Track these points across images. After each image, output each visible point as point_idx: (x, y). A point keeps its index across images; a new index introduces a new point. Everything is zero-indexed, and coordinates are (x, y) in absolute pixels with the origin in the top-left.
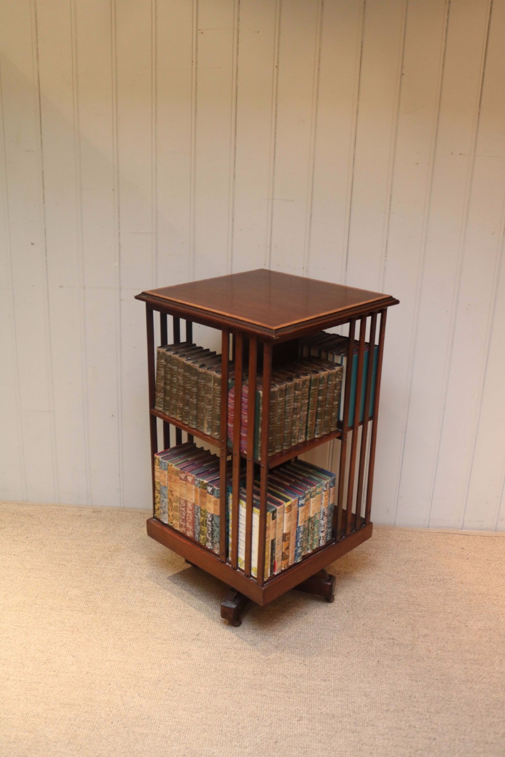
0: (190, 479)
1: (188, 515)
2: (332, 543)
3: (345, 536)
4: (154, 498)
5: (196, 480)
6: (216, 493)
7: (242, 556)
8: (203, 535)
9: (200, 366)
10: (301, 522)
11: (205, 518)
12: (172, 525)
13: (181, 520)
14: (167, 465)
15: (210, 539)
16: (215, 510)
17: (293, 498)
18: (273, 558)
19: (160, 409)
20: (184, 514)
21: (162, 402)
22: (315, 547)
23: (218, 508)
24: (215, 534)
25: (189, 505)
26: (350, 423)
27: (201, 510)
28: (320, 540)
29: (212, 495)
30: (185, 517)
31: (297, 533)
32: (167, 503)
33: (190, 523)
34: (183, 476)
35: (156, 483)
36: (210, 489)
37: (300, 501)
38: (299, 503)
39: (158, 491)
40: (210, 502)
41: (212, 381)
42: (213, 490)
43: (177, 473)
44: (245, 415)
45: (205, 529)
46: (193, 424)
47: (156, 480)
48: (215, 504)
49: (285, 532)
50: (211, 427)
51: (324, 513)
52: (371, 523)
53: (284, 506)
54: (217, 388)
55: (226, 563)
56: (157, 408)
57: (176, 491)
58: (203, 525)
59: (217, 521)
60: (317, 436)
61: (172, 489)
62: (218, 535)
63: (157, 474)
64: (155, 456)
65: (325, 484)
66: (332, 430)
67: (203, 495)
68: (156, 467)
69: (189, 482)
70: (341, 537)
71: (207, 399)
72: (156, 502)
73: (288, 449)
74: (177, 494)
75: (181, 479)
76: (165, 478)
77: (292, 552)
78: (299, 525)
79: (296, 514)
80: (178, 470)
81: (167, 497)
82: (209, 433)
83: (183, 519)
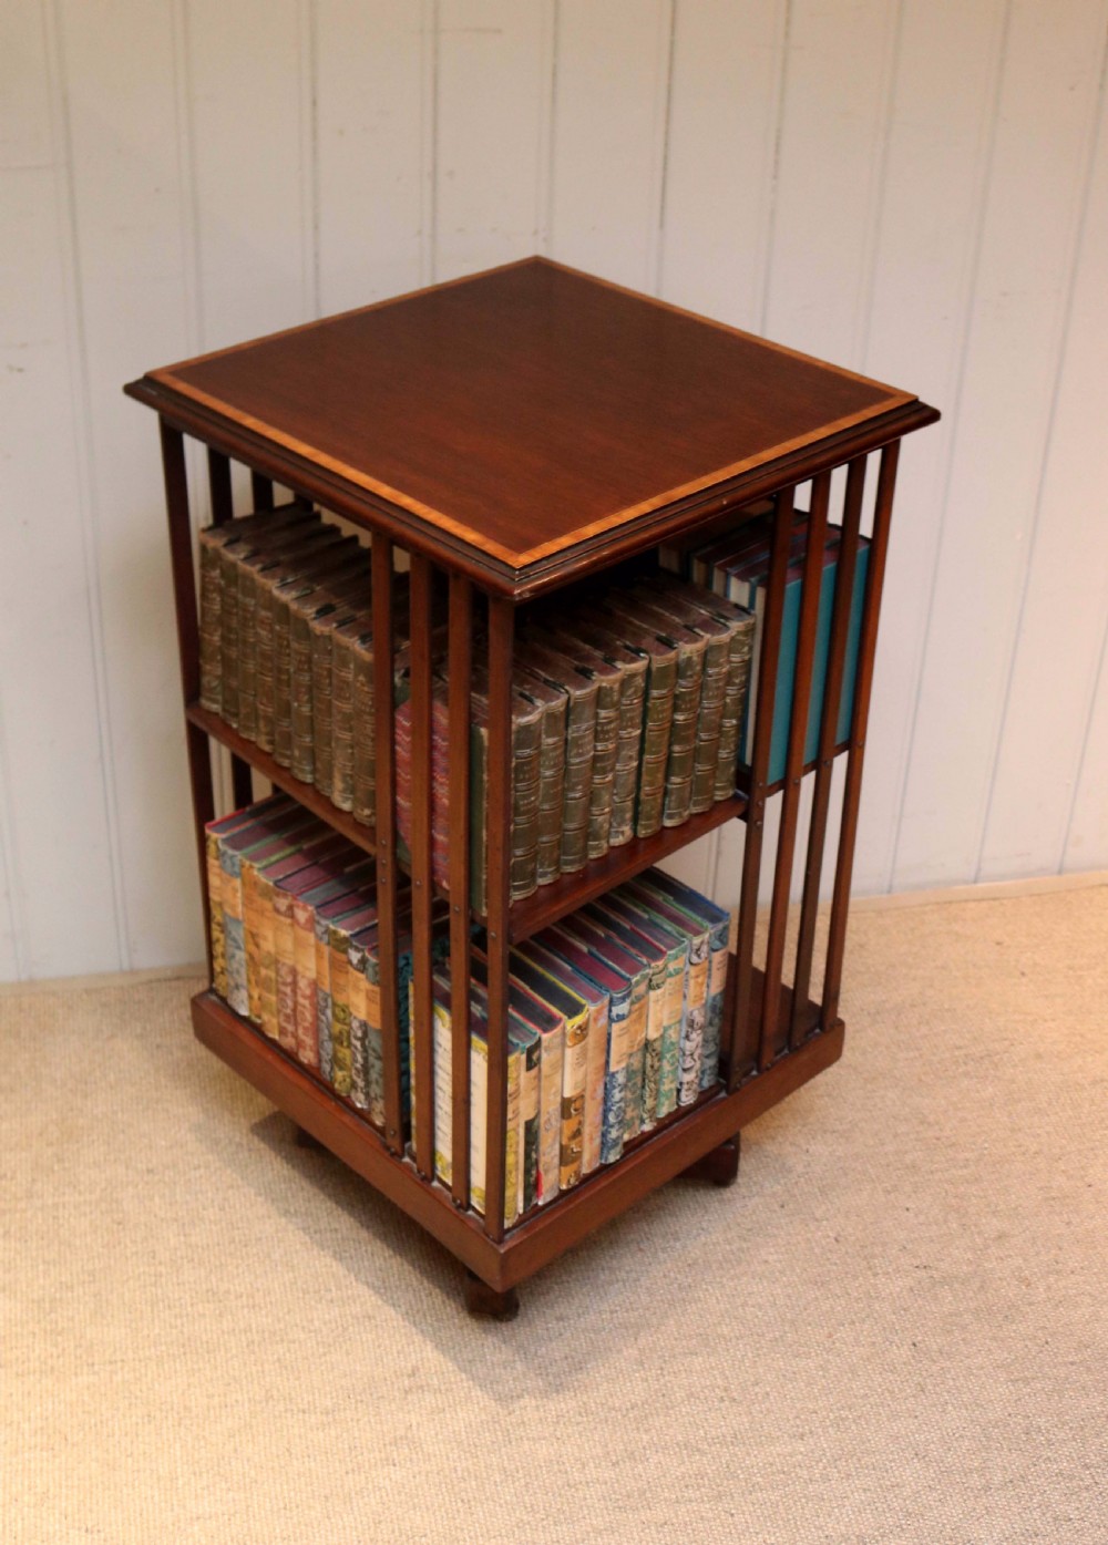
0: (302, 916)
1: (299, 1008)
2: (717, 1093)
3: (759, 1071)
4: (210, 942)
5: (318, 923)
6: (370, 970)
7: (445, 1148)
8: (341, 1069)
9: (318, 612)
10: (619, 1062)
11: (346, 1028)
12: (259, 1021)
13: (282, 1018)
14: (238, 863)
15: (361, 1083)
16: (369, 1014)
17: (594, 999)
18: (531, 1164)
19: (215, 707)
20: (290, 1003)
21: (219, 689)
22: (663, 1111)
23: (376, 1009)
24: (374, 1075)
25: (302, 984)
26: (774, 772)
27: (334, 1004)
28: (679, 1091)
29: (362, 972)
30: (294, 1010)
31: (606, 1088)
32: (243, 963)
33: (305, 1029)
34: (283, 903)
35: (212, 904)
36: (355, 956)
37: (613, 1008)
38: (610, 1011)
39: (219, 924)
40: (357, 989)
41: (352, 666)
42: (363, 961)
43: (266, 893)
44: (442, 784)
45: (345, 1053)
46: (302, 771)
47: (214, 896)
48: (369, 999)
49: (567, 1094)
50: (351, 790)
51: (693, 1021)
52: (841, 1024)
53: (564, 1028)
54: (366, 689)
55: (402, 1156)
56: (205, 703)
57: (265, 939)
58: (342, 1043)
59: (375, 1042)
60: (668, 823)
61: (255, 931)
62: (381, 1081)
63: (214, 881)
64: (208, 831)
65: (695, 948)
66: (717, 798)
67: (338, 967)
68: (212, 862)
69: (298, 924)
70: (747, 1074)
71: (340, 712)
72: (215, 953)
73: (579, 872)
74: (268, 946)
75: (277, 910)
76: (235, 896)
77: (591, 1139)
78: (613, 1069)
79: (604, 1040)
80: (267, 886)
81: (242, 946)
82: (346, 806)
83: (287, 1016)
